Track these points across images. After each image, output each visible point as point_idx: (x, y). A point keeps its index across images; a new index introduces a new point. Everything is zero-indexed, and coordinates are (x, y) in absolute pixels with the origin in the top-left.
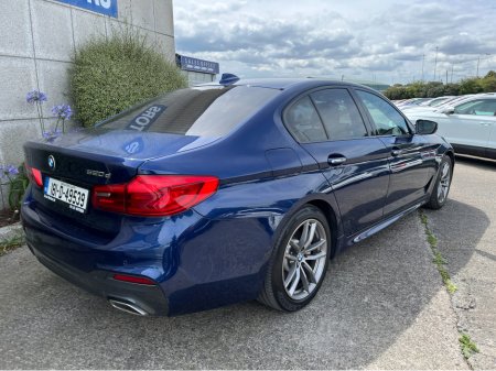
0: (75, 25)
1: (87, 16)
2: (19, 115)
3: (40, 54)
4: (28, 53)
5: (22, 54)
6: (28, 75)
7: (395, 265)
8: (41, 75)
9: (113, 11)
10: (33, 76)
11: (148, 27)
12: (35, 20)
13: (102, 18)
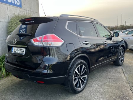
0: (9, 10)
7: (115, 85)
9: (20, 6)
11: (31, 10)
13: (17, 8)
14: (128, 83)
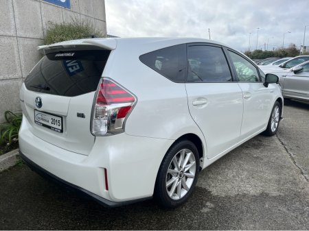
0: (43, 14)
1: (51, 8)
2: (7, 76)
3: (20, 33)
4: (12, 33)
5: (8, 34)
6: (12, 48)
8: (21, 48)
9: (67, 5)
10: (16, 49)
11: (89, 15)
12: (16, 11)
13: (61, 9)
14: (302, 173)
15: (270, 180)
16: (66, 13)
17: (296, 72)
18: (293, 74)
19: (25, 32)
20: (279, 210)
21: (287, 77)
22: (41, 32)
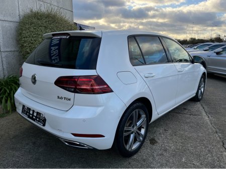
3: (0, 17)
14: (217, 132)
15: (189, 138)
16: (39, 4)
17: (218, 53)
18: (215, 54)
19: (4, 16)
20: (194, 164)
21: (210, 57)
22: (18, 17)
